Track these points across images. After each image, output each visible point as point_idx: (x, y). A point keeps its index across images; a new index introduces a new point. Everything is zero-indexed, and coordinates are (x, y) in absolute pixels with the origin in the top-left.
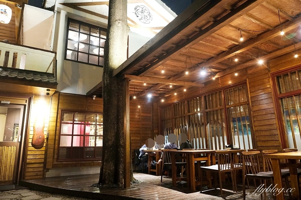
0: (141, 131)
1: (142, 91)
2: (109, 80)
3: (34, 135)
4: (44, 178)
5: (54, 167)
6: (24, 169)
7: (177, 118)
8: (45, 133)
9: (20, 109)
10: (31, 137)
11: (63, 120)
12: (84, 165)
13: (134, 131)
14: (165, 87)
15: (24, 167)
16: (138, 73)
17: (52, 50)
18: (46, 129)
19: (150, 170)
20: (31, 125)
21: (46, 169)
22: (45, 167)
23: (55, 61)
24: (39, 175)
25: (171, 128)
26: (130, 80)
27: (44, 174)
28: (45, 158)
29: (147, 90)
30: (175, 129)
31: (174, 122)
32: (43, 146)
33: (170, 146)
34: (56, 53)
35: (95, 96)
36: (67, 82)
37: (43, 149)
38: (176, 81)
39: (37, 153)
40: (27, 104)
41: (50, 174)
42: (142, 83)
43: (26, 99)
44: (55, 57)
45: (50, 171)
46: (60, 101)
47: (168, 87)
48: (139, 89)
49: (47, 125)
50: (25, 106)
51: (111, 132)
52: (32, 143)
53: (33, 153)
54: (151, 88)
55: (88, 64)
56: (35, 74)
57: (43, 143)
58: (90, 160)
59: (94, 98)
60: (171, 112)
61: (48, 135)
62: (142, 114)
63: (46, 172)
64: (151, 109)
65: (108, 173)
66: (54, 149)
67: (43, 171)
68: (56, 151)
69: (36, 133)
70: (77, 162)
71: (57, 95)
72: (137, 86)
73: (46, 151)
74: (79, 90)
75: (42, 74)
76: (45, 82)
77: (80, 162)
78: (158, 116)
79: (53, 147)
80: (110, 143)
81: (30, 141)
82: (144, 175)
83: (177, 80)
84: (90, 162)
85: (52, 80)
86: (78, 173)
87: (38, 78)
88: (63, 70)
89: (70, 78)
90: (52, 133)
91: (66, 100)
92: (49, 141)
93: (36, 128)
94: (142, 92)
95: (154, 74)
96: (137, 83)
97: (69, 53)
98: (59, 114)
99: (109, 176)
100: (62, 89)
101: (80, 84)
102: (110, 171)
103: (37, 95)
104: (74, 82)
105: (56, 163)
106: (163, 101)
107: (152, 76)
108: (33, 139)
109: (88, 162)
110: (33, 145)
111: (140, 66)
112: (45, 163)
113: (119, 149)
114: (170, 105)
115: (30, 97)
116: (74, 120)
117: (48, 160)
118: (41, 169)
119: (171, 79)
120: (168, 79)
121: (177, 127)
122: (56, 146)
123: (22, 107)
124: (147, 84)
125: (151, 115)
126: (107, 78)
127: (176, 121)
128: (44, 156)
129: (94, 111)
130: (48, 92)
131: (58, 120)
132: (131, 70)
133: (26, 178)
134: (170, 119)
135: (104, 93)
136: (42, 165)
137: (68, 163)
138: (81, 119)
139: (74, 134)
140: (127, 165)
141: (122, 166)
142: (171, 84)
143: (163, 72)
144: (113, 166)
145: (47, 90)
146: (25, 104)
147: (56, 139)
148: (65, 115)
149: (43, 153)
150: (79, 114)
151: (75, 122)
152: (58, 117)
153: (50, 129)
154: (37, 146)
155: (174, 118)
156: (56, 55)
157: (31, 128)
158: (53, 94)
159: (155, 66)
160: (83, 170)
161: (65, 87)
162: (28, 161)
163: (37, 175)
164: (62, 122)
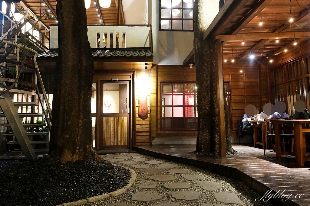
0: (246, 100)
1: (244, 52)
2: (200, 45)
3: (139, 107)
4: (151, 145)
5: (159, 135)
6: (134, 137)
7: (291, 82)
8: (148, 105)
9: (126, 85)
10: (137, 108)
11: (163, 92)
12: (185, 135)
13: (237, 100)
14: (271, 43)
15: (134, 134)
16: (231, 31)
17: (147, 24)
18: (148, 101)
19: (256, 143)
20: (136, 98)
21: (152, 138)
22: (150, 135)
23: (151, 34)
24: (146, 142)
25: (284, 95)
26: (223, 42)
27: (150, 142)
28: (150, 128)
29: (249, 50)
30: (288, 96)
31: (288, 88)
32: (147, 117)
33: (279, 115)
34: (151, 26)
35: (191, 65)
36: (163, 54)
37: (148, 119)
38: (283, 33)
39: (144, 123)
40: (131, 79)
41: (156, 142)
42: (240, 42)
43: (130, 75)
44: (151, 30)
45: (155, 139)
46: (158, 74)
47: (273, 43)
48: (239, 50)
49: (149, 98)
50: (130, 81)
51: (204, 101)
52: (138, 114)
53: (140, 123)
54: (254, 47)
55: (183, 30)
56: (135, 51)
57: (147, 113)
58: (191, 131)
59: (191, 67)
60: (283, 75)
61: (151, 106)
62: (246, 80)
63: (152, 140)
64: (258, 73)
65: (204, 141)
66: (157, 120)
67: (150, 139)
68: (159, 121)
69: (141, 105)
70: (179, 132)
71: (155, 67)
72: (235, 47)
73: (150, 121)
74: (175, 60)
75: (140, 49)
76: (143, 56)
77: (181, 132)
78: (267, 81)
79: (156, 118)
80: (205, 112)
81: (137, 112)
82: (248, 147)
83: (284, 31)
84: (191, 132)
85: (148, 54)
86: (180, 143)
87: (136, 54)
88: (159, 42)
89: (166, 49)
90: (154, 104)
91: (164, 71)
92: (152, 112)
93: (140, 101)
94: (243, 54)
95: (252, 28)
96: (234, 44)
97: (163, 23)
98: (158, 87)
99: (205, 145)
100: (160, 61)
101: (176, 53)
102: (206, 140)
103: (139, 70)
104: (170, 53)
105: (159, 132)
106: (271, 61)
107: (251, 32)
108: (139, 110)
109: (189, 132)
110: (140, 116)
111: (232, 22)
112: (150, 132)
113: (215, 118)
114: (282, 65)
115: (133, 72)
116: (173, 92)
117: (152, 129)
118: (148, 137)
119: (277, 32)
120: (273, 32)
121: (291, 93)
122: (159, 116)
123: (128, 83)
124: (246, 42)
125: (258, 80)
126: (197, 43)
127: (291, 85)
128: (149, 126)
129: (191, 81)
130: (146, 66)
131: (159, 92)
132: (221, 29)
133: (137, 144)
134: (283, 84)
135: (196, 60)
136: (148, 134)
137: (170, 132)
138: (180, 90)
139: (174, 105)
140: (222, 134)
141: (218, 136)
142: (277, 38)
143: (261, 24)
144: (208, 136)
145: (146, 64)
146: (130, 79)
147: (158, 110)
148: (165, 87)
149: (148, 123)
150: (177, 85)
151: (174, 93)
152: (158, 89)
153: (152, 101)
154: (143, 116)
155: (288, 82)
156: (151, 28)
157: (136, 101)
158: (152, 67)
159: (249, 19)
160: (185, 140)
161: (162, 58)
162: (137, 130)
163: (145, 142)
164: (162, 93)
